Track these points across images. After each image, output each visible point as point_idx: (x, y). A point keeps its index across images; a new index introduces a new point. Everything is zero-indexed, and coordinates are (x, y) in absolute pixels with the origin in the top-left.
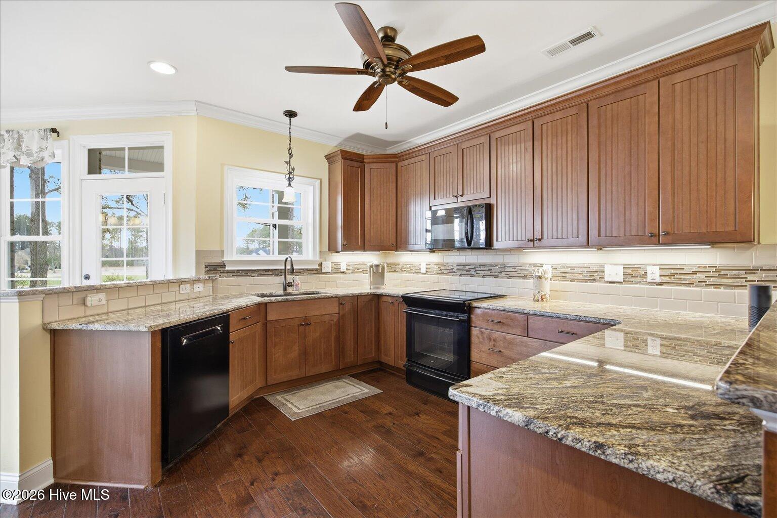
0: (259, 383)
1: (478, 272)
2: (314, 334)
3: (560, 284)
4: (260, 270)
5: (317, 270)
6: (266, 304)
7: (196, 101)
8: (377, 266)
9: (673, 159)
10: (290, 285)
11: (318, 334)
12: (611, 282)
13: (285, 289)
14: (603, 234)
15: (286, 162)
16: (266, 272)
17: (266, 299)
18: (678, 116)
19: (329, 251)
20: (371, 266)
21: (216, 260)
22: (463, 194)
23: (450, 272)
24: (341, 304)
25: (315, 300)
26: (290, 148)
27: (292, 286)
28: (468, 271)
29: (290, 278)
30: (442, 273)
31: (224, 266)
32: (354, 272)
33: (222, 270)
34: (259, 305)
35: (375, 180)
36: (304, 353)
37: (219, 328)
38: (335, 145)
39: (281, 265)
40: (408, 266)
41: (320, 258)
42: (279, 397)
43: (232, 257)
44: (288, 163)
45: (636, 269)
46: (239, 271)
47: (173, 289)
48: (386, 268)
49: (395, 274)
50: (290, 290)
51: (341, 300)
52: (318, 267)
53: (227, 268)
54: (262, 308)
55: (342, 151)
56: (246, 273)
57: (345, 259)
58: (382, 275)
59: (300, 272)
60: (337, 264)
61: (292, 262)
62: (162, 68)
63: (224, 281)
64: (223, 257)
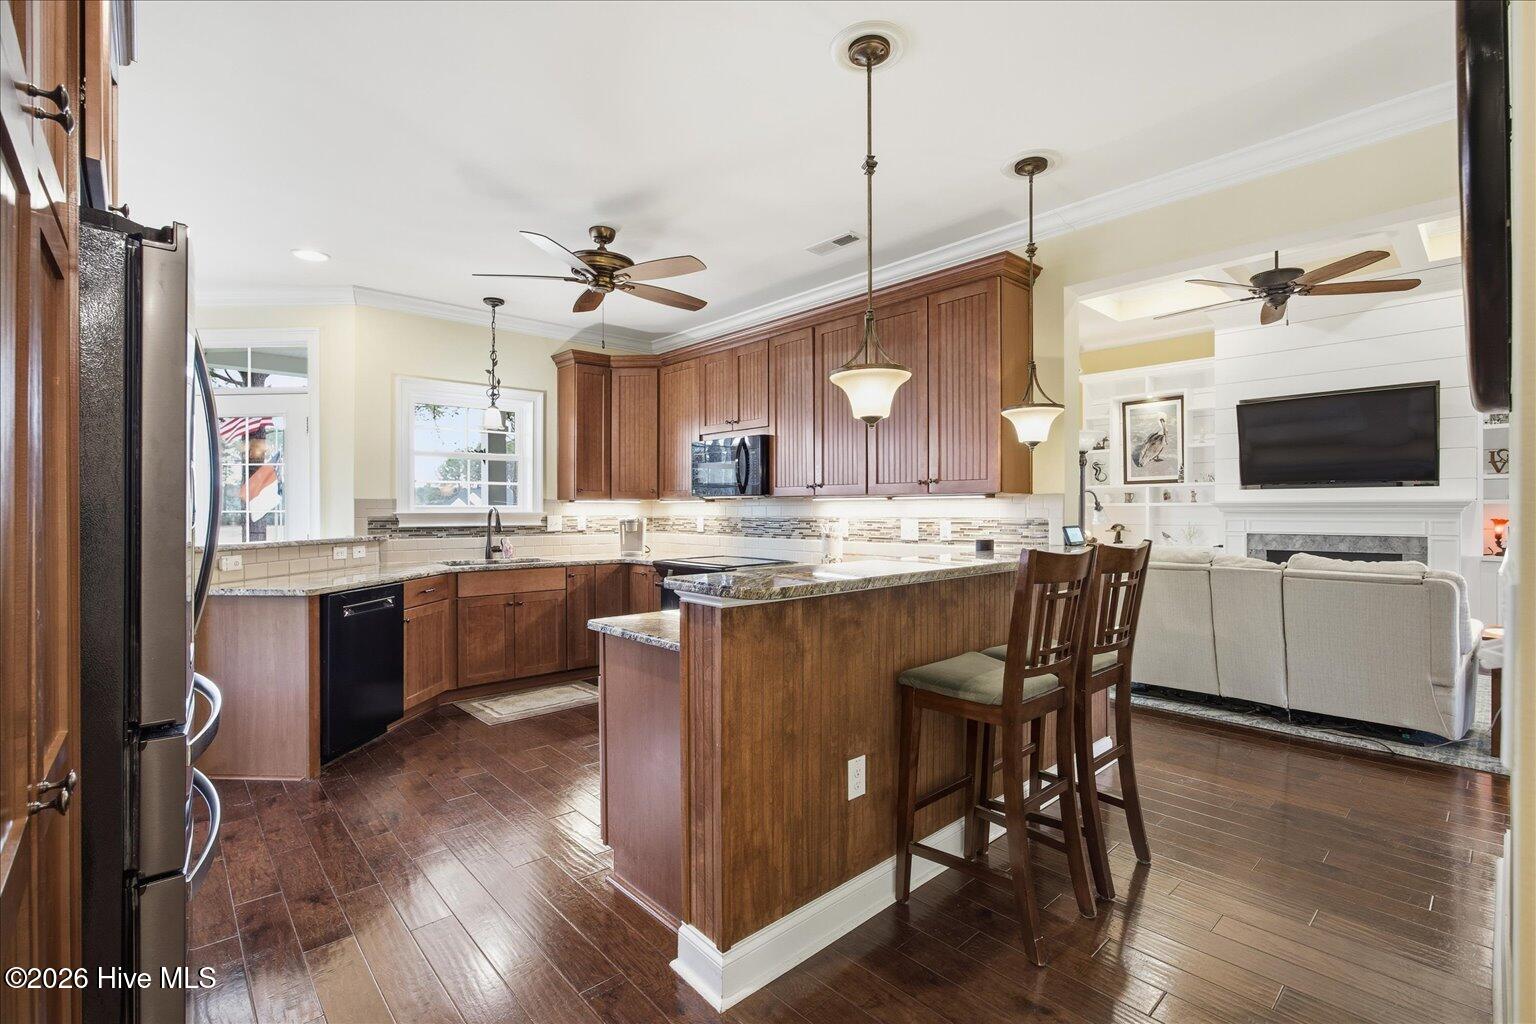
0: (446, 685)
1: (767, 530)
2: (528, 618)
3: (857, 546)
4: (451, 528)
5: (539, 527)
6: (456, 574)
7: (354, 286)
8: (631, 522)
9: (939, 394)
10: (497, 550)
11: (533, 619)
12: (907, 542)
13: (488, 556)
14: (881, 480)
15: (488, 371)
16: (463, 531)
17: (458, 568)
18: (943, 343)
19: (559, 498)
20: (622, 523)
21: (386, 514)
22: (739, 420)
23: (734, 530)
24: (570, 576)
25: (531, 569)
26: (494, 352)
27: (500, 551)
28: (755, 529)
29: (496, 540)
30: (724, 532)
31: (396, 521)
32: (598, 531)
33: (393, 527)
34: (446, 575)
35: (628, 392)
36: (513, 645)
37: (390, 601)
38: (568, 338)
39: (483, 521)
40: (681, 522)
41: (544, 510)
42: (475, 704)
43: (410, 508)
44: (491, 372)
45: (930, 524)
46: (419, 529)
47: (325, 553)
48: (645, 528)
49: (663, 534)
50: (496, 556)
51: (569, 571)
52: (540, 523)
53: (401, 525)
54: (450, 581)
55: (575, 352)
56: (429, 532)
57: (586, 511)
58: (639, 534)
59: (510, 531)
60: (571, 519)
61: (498, 515)
62: (310, 255)
63: (395, 543)
64: (394, 509)
